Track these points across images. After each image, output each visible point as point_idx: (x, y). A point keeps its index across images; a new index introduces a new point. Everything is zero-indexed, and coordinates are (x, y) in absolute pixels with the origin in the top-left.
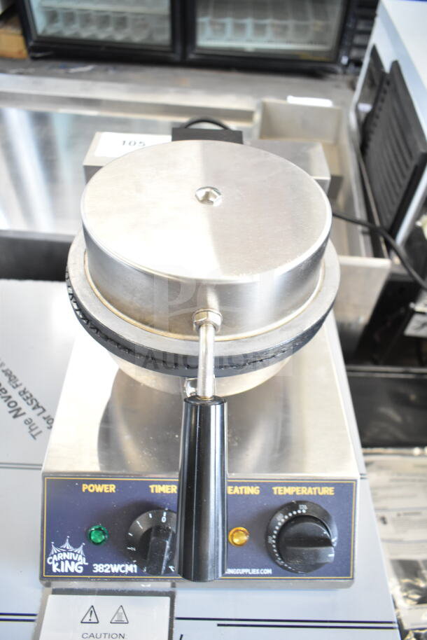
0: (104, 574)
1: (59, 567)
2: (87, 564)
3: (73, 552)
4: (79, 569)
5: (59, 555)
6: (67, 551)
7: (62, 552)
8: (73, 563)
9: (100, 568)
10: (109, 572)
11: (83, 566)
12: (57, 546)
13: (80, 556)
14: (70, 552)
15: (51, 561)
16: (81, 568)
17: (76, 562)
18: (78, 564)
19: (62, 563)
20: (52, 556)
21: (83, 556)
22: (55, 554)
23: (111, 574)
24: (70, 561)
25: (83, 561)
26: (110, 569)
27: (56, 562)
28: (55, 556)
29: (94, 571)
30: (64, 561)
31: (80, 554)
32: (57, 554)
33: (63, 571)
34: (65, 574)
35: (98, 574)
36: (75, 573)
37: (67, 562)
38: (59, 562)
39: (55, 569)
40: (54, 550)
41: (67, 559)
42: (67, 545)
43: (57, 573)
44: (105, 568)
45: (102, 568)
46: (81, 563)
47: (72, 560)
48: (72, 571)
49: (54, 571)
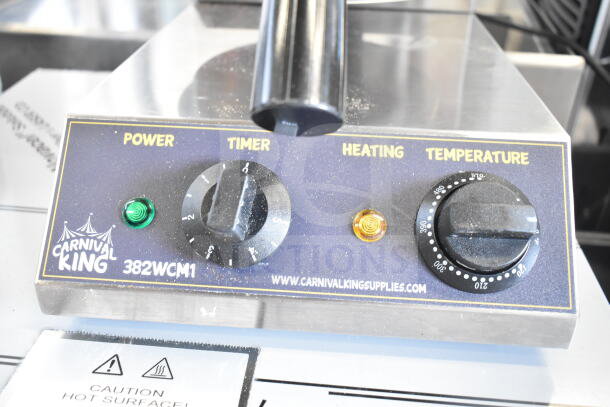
0: (139, 277)
1: (70, 262)
2: (115, 259)
3: (95, 238)
4: (101, 267)
5: (72, 242)
6: (86, 236)
7: (78, 238)
8: (93, 256)
9: (136, 267)
10: (149, 274)
12: (72, 228)
13: (106, 246)
14: (90, 238)
15: (58, 251)
16: (105, 265)
17: (98, 254)
19: (76, 255)
20: (62, 243)
21: (110, 246)
22: (66, 240)
23: (152, 278)
24: (89, 253)
25: (108, 253)
26: (152, 269)
27: (65, 253)
28: (66, 243)
29: (125, 272)
30: (79, 252)
32: (69, 241)
33: (74, 269)
34: (77, 273)
35: (131, 276)
36: (94, 274)
37: (83, 254)
38: (71, 254)
39: (62, 265)
40: (67, 233)
41: (83, 249)
42: (88, 227)
43: (65, 272)
44: (143, 268)
45: (139, 267)
46: (105, 257)
47: (93, 251)
48: (90, 269)
49: (61, 268)
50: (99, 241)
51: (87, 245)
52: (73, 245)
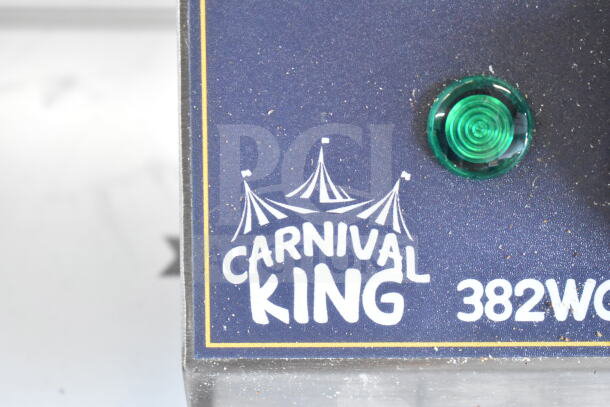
0: (511, 329)
1: (284, 296)
2: (425, 279)
3: (350, 219)
4: (387, 308)
5: (279, 234)
6: (322, 214)
7: (296, 220)
9: (494, 300)
10: (539, 317)
11: (405, 288)
12: (272, 188)
13: (391, 240)
14: (336, 220)
15: (239, 266)
16: (396, 299)
17: (369, 268)
18: (377, 280)
19: (299, 276)
20: (247, 241)
21: (401, 237)
22: (257, 230)
23: (550, 328)
26: (545, 305)
27: (264, 272)
28: (260, 241)
29: (463, 316)
30: (308, 265)
31: (386, 229)
32: (269, 231)
33: (302, 317)
34: (312, 330)
35: (484, 329)
36: (365, 328)
37: (322, 271)
38: (284, 271)
39: (261, 307)
40: (256, 209)
41: (318, 256)
42: (321, 185)
43: (275, 329)
44: (517, 302)
45: (504, 300)
46: (394, 275)
47: (351, 260)
48: (351, 316)
49: (259, 317)
50: (365, 227)
51: (330, 241)
52: (285, 244)
